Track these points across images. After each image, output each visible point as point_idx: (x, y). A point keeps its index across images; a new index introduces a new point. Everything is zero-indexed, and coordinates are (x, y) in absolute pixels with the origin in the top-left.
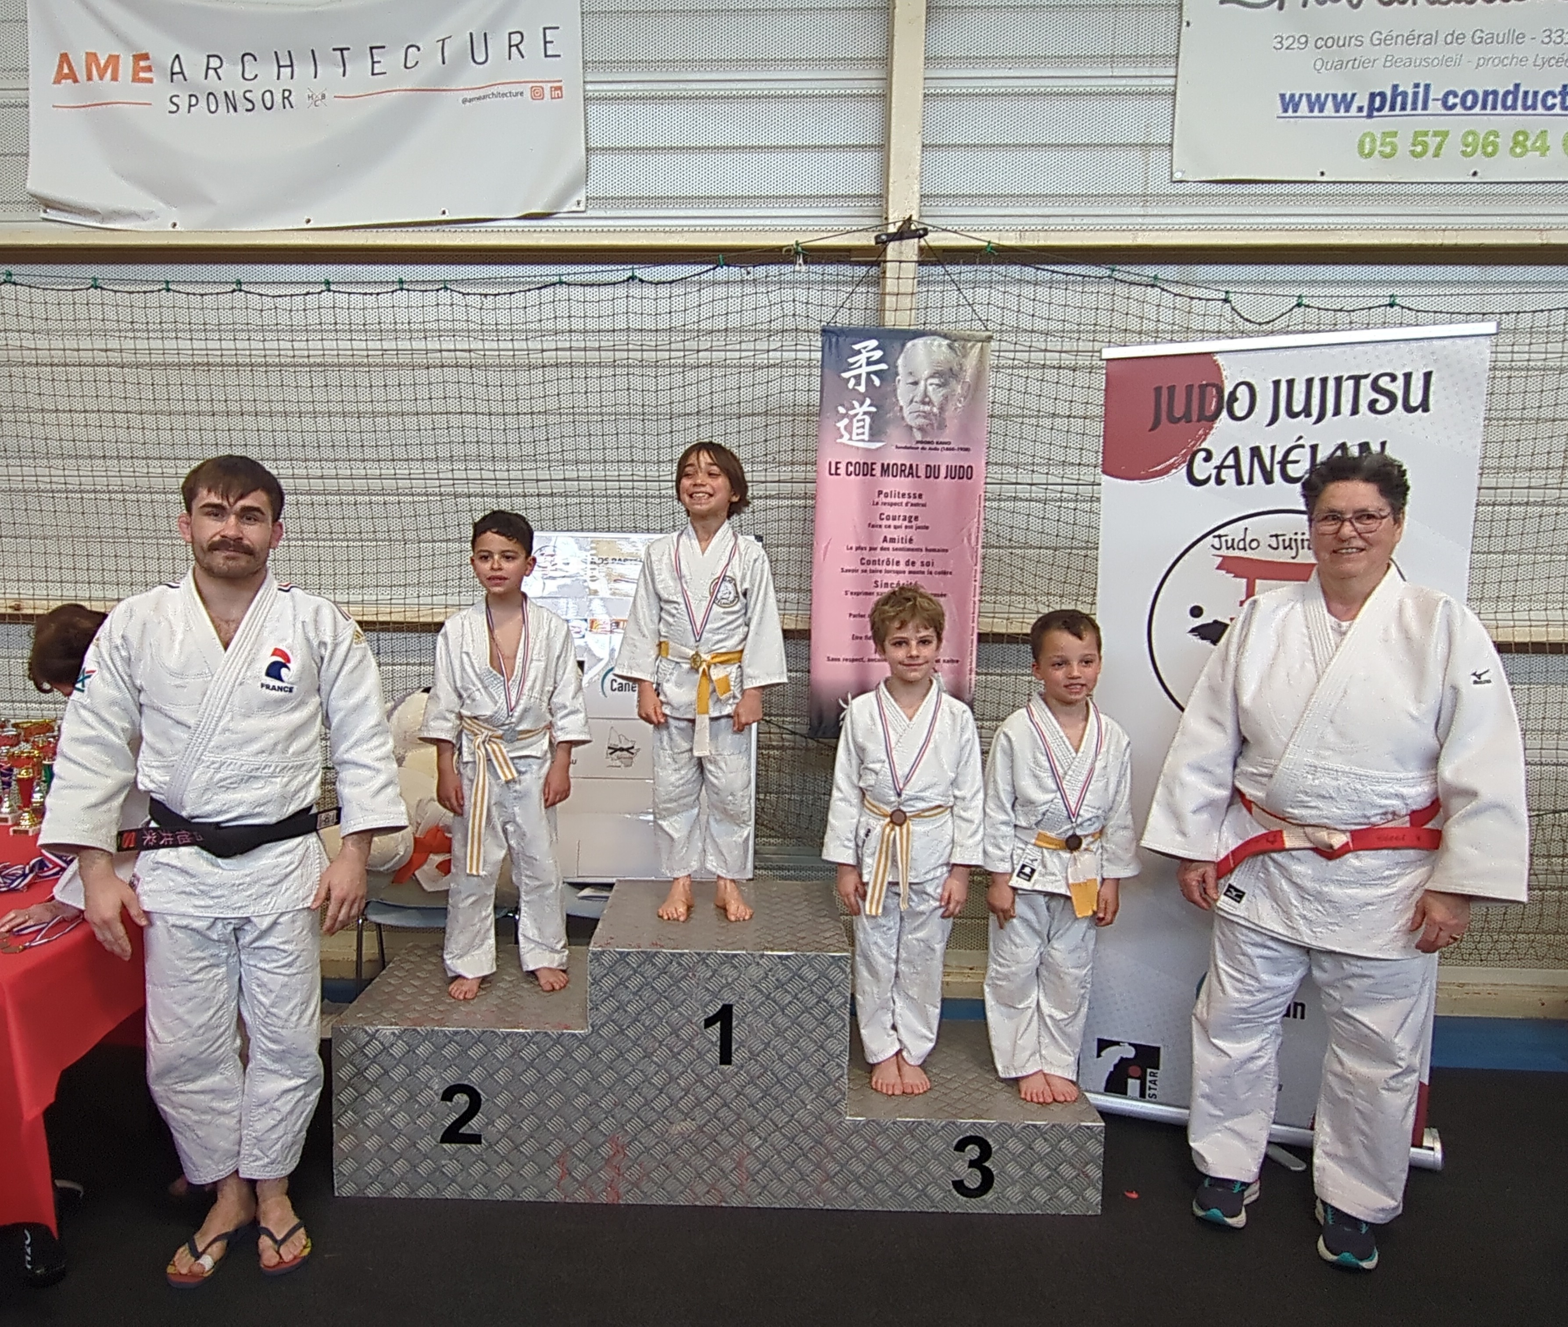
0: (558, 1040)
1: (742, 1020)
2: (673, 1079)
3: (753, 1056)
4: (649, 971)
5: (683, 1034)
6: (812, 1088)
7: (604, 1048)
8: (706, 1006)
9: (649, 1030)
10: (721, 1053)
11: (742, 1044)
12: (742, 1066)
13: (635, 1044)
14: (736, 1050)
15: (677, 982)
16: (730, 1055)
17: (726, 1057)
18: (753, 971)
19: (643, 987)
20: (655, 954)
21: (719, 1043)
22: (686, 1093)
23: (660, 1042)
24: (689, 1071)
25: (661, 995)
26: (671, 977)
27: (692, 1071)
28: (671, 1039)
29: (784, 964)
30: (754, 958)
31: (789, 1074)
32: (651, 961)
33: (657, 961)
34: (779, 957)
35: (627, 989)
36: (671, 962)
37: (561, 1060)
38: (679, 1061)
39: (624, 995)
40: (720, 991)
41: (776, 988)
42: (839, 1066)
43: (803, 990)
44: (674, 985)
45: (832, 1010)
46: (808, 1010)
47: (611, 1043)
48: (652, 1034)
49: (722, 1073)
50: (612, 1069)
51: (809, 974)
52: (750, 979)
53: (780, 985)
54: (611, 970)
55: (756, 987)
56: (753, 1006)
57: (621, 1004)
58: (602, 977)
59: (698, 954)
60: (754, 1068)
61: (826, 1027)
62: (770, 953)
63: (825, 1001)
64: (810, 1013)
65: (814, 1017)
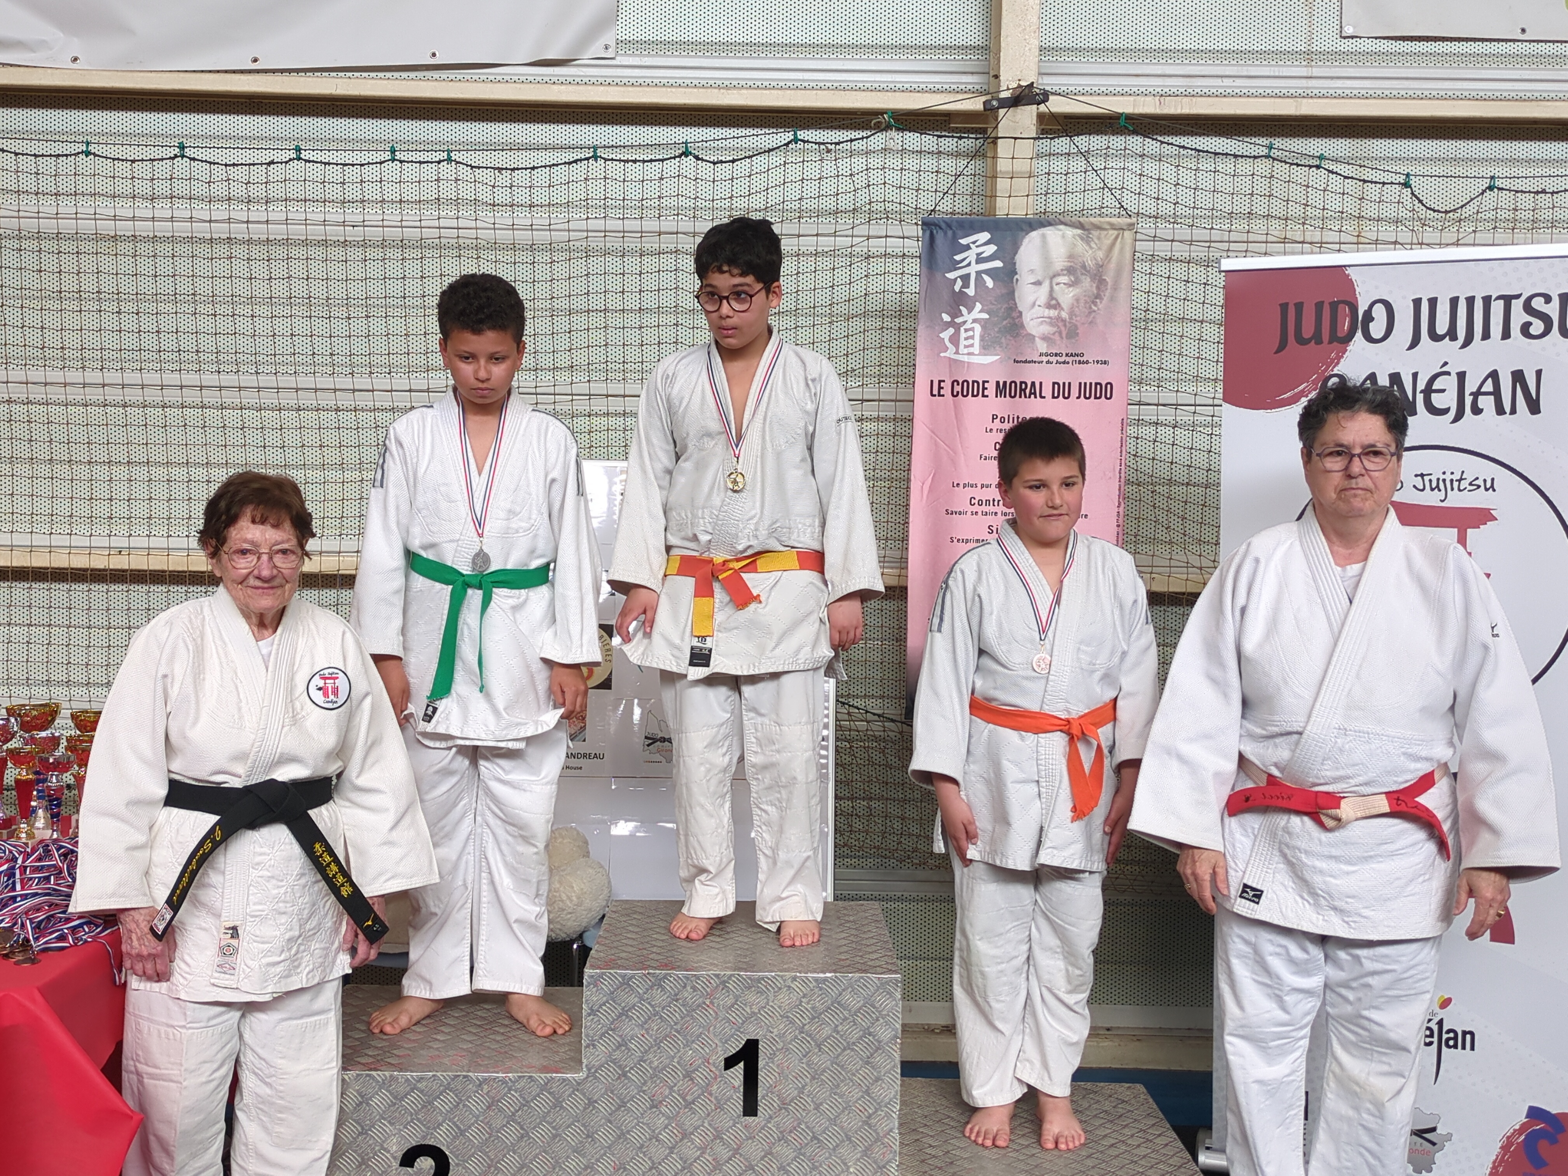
0: (546, 1087)
1: (770, 1059)
2: (685, 1133)
3: (784, 1105)
4: (659, 997)
5: (699, 1078)
6: (856, 1146)
7: (603, 1095)
8: (726, 1042)
9: (657, 1073)
10: (744, 1101)
11: (770, 1090)
12: (771, 1117)
13: (641, 1090)
14: (763, 1099)
15: (690, 1012)
16: (756, 1105)
17: (750, 1107)
18: (785, 999)
19: (650, 1018)
20: (665, 977)
21: (742, 1089)
22: (703, 1153)
23: (671, 1088)
24: (706, 1125)
25: (672, 1028)
26: (683, 1005)
27: (710, 1125)
28: (683, 1085)
29: (821, 989)
30: (785, 981)
31: (827, 1128)
32: (660, 986)
33: (668, 985)
34: (815, 979)
35: (630, 1020)
36: (684, 987)
37: (549, 1112)
38: (694, 1112)
39: (627, 1029)
40: (744, 1022)
41: (812, 1019)
42: (888, 1116)
43: (844, 1020)
44: (687, 1015)
45: (879, 1046)
46: (850, 1046)
47: (610, 1089)
48: (660, 1078)
49: (746, 1127)
50: (611, 1123)
51: (851, 1000)
52: (780, 1007)
53: (816, 1015)
54: (611, 996)
55: (788, 1017)
56: (783, 1041)
57: (623, 1040)
58: (601, 1006)
59: (717, 976)
60: (784, 1121)
61: (873, 1067)
62: (803, 975)
63: (870, 1034)
64: (853, 1050)
65: (858, 1055)
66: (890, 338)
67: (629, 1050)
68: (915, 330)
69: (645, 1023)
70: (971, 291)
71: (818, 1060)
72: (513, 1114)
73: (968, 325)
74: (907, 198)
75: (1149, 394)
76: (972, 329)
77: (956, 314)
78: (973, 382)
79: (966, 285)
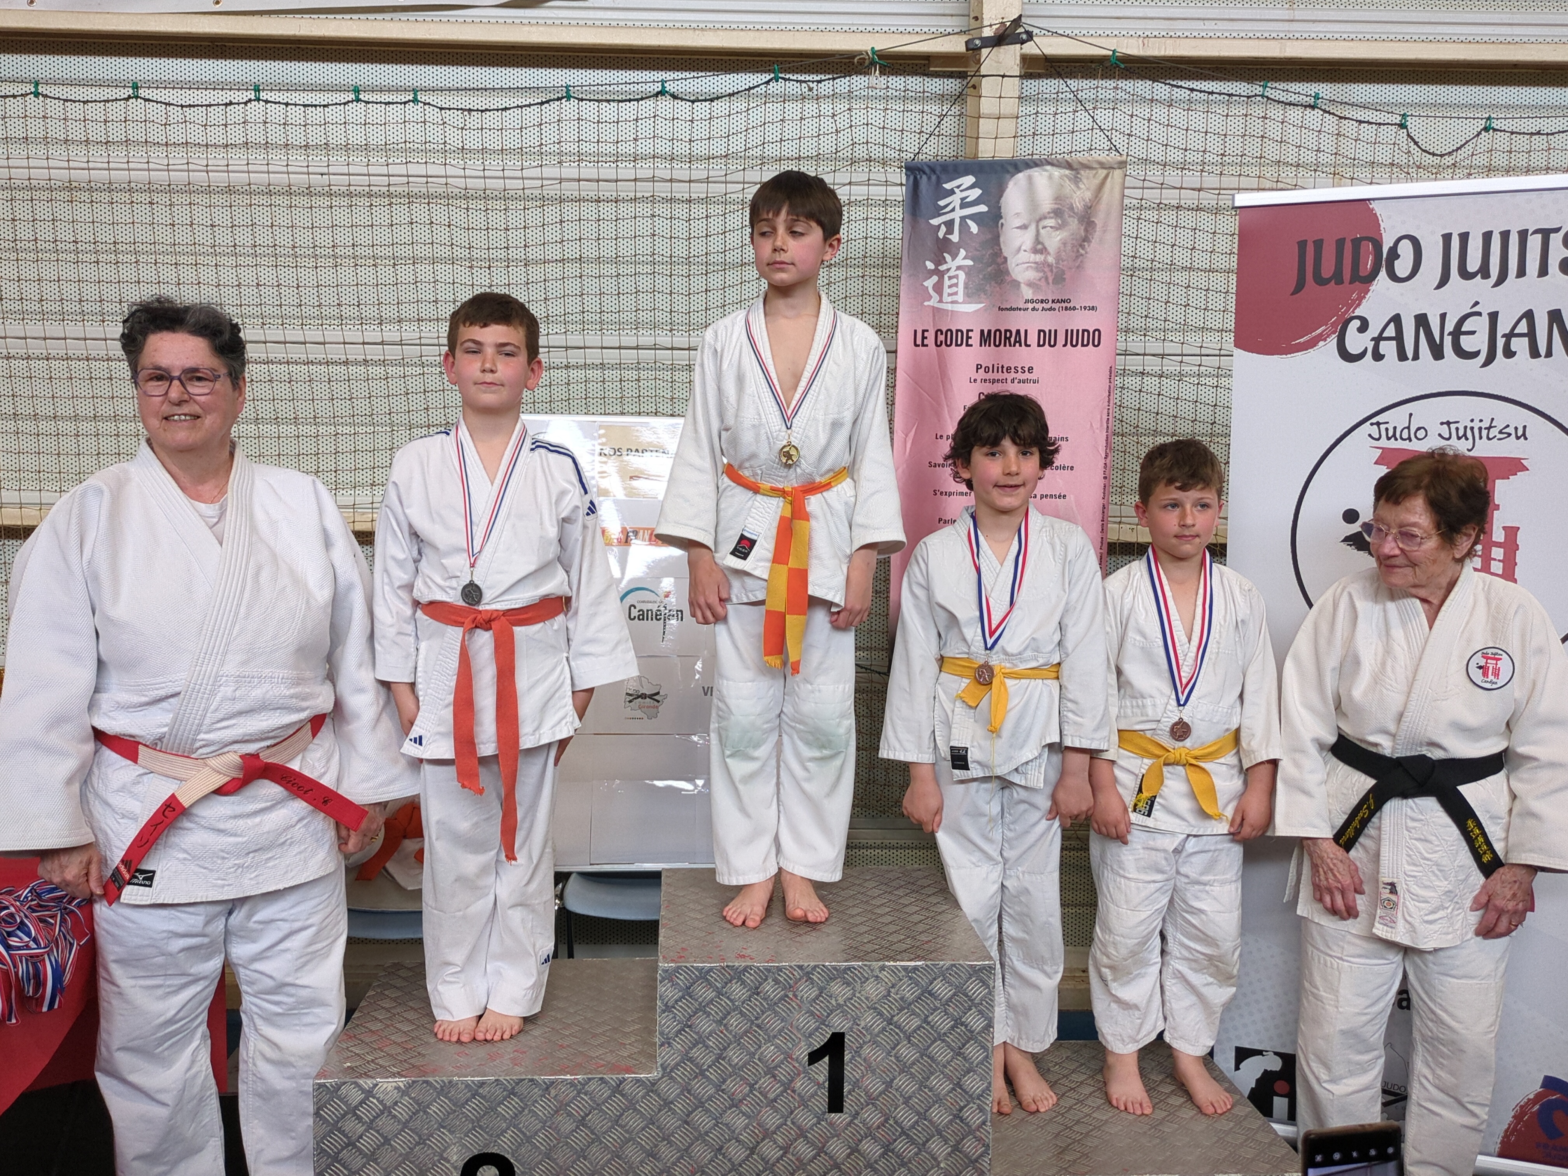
0: (617, 1089)
1: (858, 1053)
2: (767, 1134)
3: (871, 1100)
4: (737, 991)
5: (782, 1074)
6: (946, 1141)
7: (678, 1096)
8: (810, 1035)
9: (737, 1071)
10: (830, 1097)
11: (856, 1084)
12: (857, 1113)
13: (719, 1089)
14: (849, 1092)
15: (772, 1006)
16: (842, 1101)
17: (836, 1103)
18: (873, 990)
19: (729, 1013)
20: (745, 969)
21: (827, 1084)
22: (785, 1153)
23: (752, 1086)
24: (789, 1123)
25: (752, 1023)
26: (765, 999)
27: (793, 1123)
28: (765, 1082)
29: (911, 978)
30: (872, 971)
31: (917, 1122)
32: (740, 979)
33: (748, 978)
34: (905, 969)
35: (708, 1016)
36: (766, 980)
37: (622, 1115)
38: (776, 1110)
39: (704, 1025)
40: (829, 1015)
41: (901, 1010)
42: (981, 1109)
43: (935, 1010)
44: (769, 1009)
45: (971, 1036)
46: (941, 1037)
47: (687, 1089)
48: (740, 1076)
49: (831, 1124)
50: (688, 1124)
51: (942, 989)
52: (867, 999)
53: (905, 1005)
54: (688, 992)
55: (875, 1008)
56: (871, 1034)
57: (700, 1037)
58: (676, 1001)
59: (800, 967)
60: (871, 1117)
61: (965, 1058)
62: (892, 963)
63: (962, 1024)
64: (944, 1041)
65: (949, 1046)
66: (871, 286)
68: (899, 278)
69: (724, 1019)
70: (955, 238)
71: (907, 1052)
72: (583, 1118)
73: (951, 273)
74: (893, 139)
75: (1135, 343)
76: (956, 277)
77: (940, 261)
78: (957, 331)
79: (950, 231)
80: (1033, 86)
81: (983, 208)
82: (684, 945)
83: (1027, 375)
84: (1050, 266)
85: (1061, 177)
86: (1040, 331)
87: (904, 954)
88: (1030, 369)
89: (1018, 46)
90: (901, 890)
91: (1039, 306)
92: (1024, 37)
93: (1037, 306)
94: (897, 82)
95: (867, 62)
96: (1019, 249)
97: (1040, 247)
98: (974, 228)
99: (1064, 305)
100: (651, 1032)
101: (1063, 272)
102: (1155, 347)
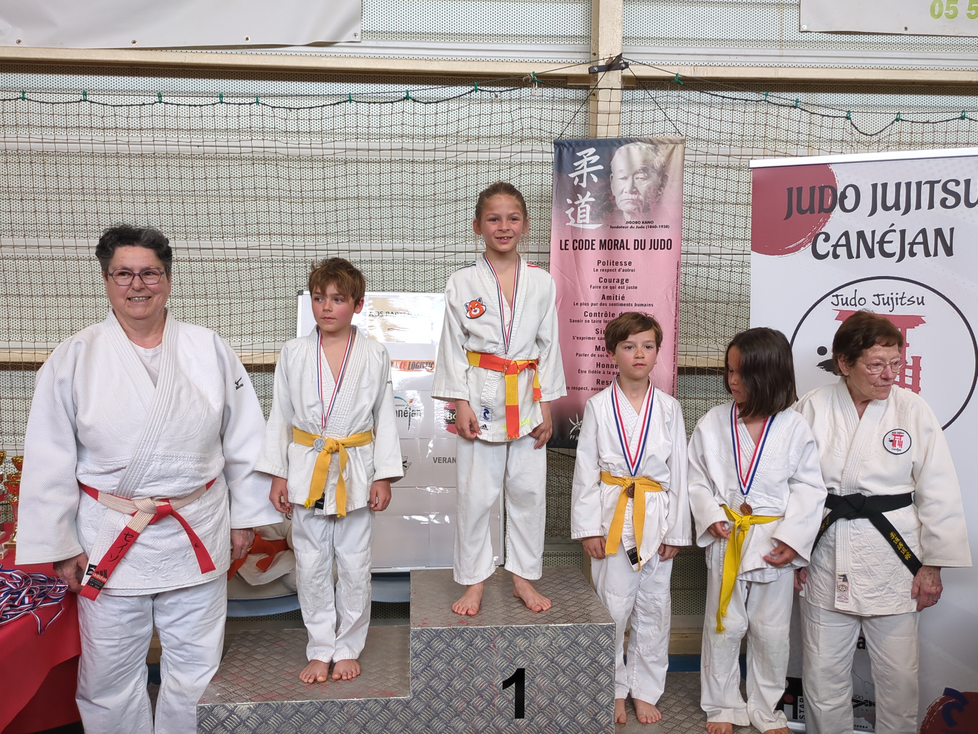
0: (386, 706)
1: (532, 681)
2: (478, 733)
3: (541, 710)
4: (459, 644)
5: (487, 695)
6: (587, 733)
7: (423, 710)
8: (504, 671)
9: (459, 693)
10: (516, 709)
11: (532, 700)
12: (533, 718)
13: (448, 705)
14: (528, 706)
15: (480, 653)
16: (523, 711)
17: (520, 713)
18: (542, 642)
19: (454, 658)
20: (464, 630)
21: (514, 701)
23: (468, 703)
24: (491, 725)
25: (468, 663)
26: (476, 649)
27: (494, 725)
28: (476, 700)
29: (565, 634)
30: (541, 630)
31: (569, 723)
32: (461, 636)
33: (466, 636)
34: (561, 628)
35: (441, 660)
36: (477, 636)
37: (388, 722)
38: (483, 717)
39: (439, 665)
40: (515, 658)
41: (559, 653)
42: (608, 714)
43: (579, 654)
44: (479, 655)
45: (602, 669)
46: (583, 670)
47: (428, 706)
48: (461, 696)
49: (517, 726)
50: (429, 727)
51: (584, 641)
52: (538, 647)
53: (561, 651)
54: (428, 645)
55: (543, 653)
56: (540, 669)
57: (437, 673)
58: (422, 651)
59: (497, 628)
60: (541, 720)
61: (598, 683)
62: (553, 625)
63: (596, 662)
64: (585, 672)
65: (588, 675)
66: (534, 213)
67: (441, 679)
68: (550, 208)
69: (451, 661)
70: (584, 185)
71: (563, 680)
72: (365, 725)
73: (582, 206)
74: (546, 126)
75: (693, 248)
76: (585, 208)
77: (575, 199)
78: (586, 240)
79: (581, 181)
80: (629, 94)
81: (600, 167)
82: (425, 617)
83: (628, 267)
84: (641, 201)
85: (647, 149)
86: (635, 240)
87: (561, 620)
88: (630, 263)
89: (620, 71)
90: (557, 580)
91: (635, 225)
92: (624, 65)
93: (633, 225)
94: (548, 92)
95: (530, 81)
96: (622, 192)
97: (635, 190)
98: (595, 179)
99: (650, 225)
100: (405, 671)
101: (649, 206)
102: (705, 249)
